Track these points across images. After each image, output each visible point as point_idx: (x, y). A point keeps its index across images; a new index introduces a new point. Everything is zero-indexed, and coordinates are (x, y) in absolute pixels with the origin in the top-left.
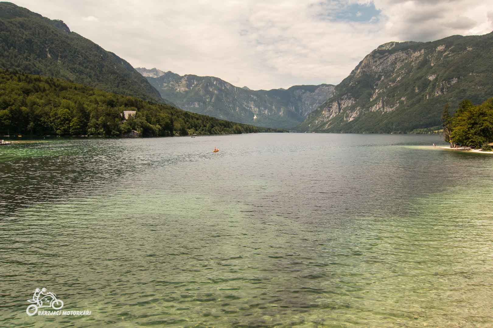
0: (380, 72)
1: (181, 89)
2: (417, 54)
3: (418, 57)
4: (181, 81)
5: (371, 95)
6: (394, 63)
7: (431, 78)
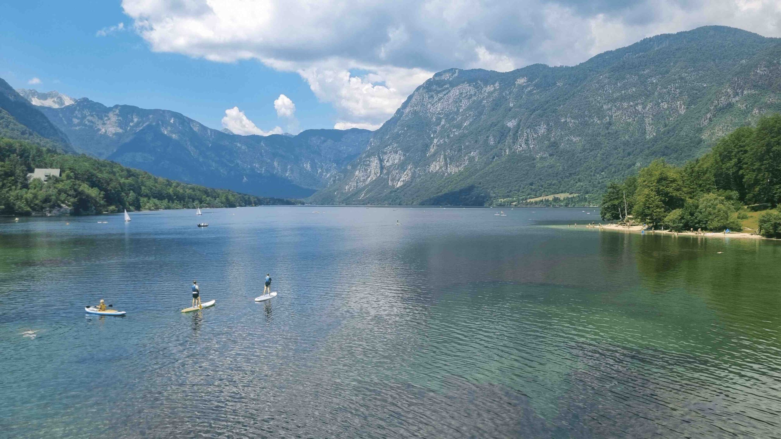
0: (439, 114)
1: (109, 129)
2: (490, 88)
3: (492, 93)
4: (107, 116)
5: (427, 147)
6: (457, 101)
7: (511, 124)
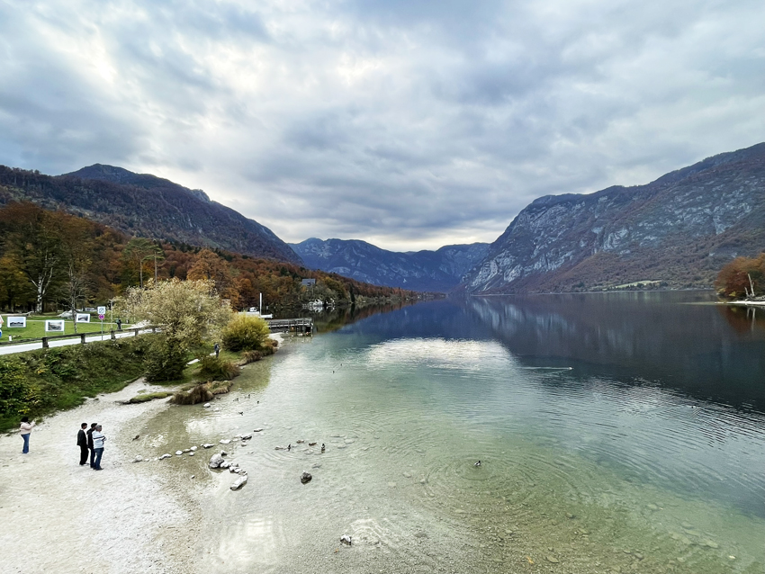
0: (539, 228)
1: (325, 254)
2: (578, 206)
3: (580, 210)
4: (322, 247)
5: (532, 252)
6: (553, 217)
7: (597, 231)
